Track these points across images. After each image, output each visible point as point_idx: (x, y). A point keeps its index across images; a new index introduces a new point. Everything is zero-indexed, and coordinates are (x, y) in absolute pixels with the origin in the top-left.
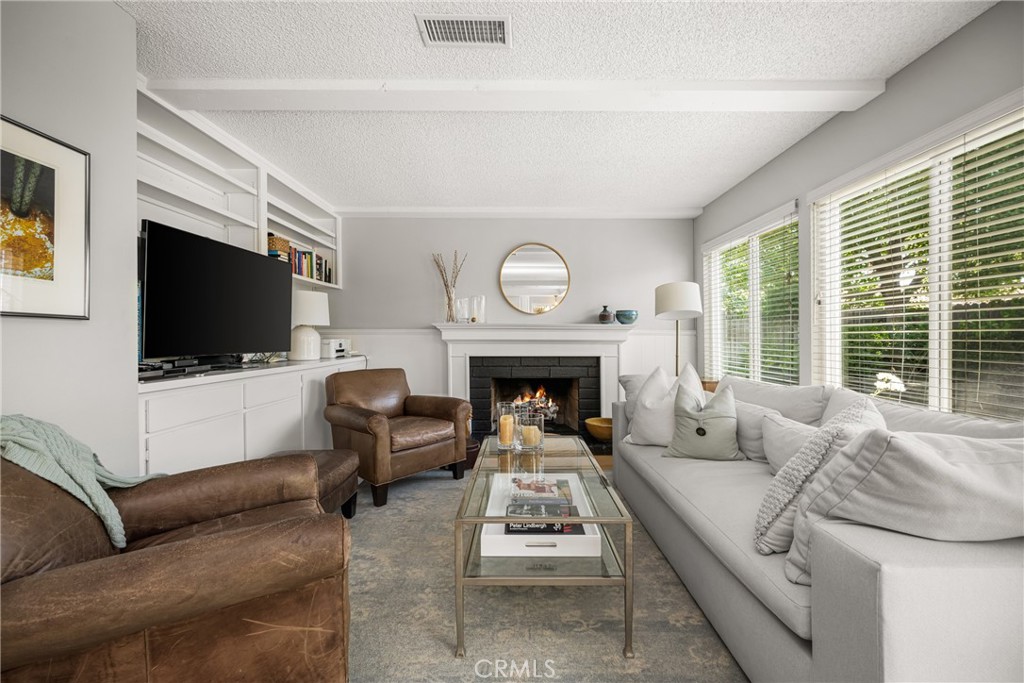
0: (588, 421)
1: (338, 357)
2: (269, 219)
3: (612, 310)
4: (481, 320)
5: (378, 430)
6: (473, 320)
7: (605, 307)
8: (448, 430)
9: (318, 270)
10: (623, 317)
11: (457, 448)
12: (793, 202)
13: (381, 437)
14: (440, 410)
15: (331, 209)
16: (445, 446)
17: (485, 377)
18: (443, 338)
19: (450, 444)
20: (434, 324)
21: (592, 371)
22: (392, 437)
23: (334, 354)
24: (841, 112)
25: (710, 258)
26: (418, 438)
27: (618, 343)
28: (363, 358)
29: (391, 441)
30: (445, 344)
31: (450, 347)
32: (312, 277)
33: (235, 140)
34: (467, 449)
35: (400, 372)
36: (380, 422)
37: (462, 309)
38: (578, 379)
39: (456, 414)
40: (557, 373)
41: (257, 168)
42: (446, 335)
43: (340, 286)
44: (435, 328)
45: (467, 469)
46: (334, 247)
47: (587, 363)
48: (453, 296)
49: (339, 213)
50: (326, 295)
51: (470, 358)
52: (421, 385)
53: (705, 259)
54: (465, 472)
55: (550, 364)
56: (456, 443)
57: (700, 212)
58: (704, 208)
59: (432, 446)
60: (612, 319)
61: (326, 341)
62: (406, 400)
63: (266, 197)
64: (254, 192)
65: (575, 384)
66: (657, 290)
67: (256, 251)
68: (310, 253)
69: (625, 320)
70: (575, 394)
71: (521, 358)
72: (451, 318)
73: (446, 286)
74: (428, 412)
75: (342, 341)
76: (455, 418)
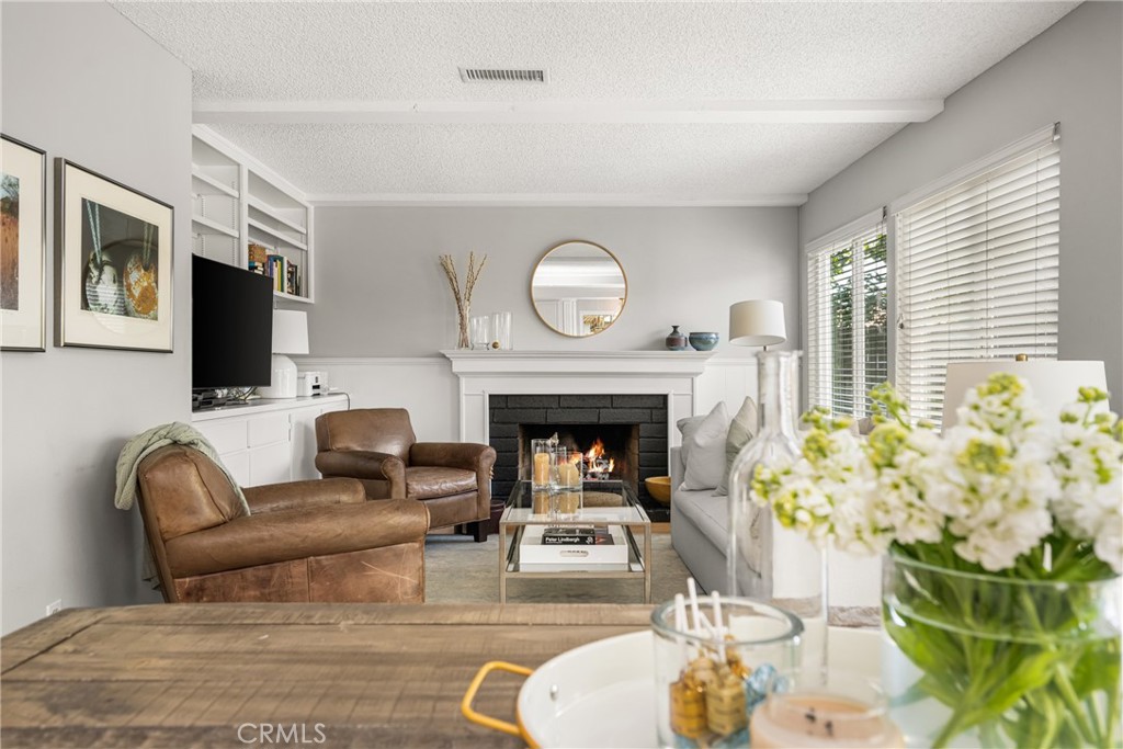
0: (649, 480)
1: (314, 395)
2: (250, 225)
3: (684, 333)
4: (504, 345)
5: (392, 474)
6: (495, 346)
7: (675, 327)
8: (470, 480)
9: (289, 280)
10: (699, 341)
11: (479, 503)
12: (881, 210)
13: (397, 483)
14: (459, 458)
15: (303, 197)
16: (467, 500)
17: (510, 423)
18: (455, 369)
19: (471, 498)
20: (442, 351)
21: (656, 415)
22: (407, 485)
23: (311, 392)
24: (911, 123)
25: (817, 261)
26: (436, 487)
27: (692, 376)
28: (344, 397)
29: (407, 488)
30: (456, 377)
31: (463, 381)
32: (282, 290)
33: (222, 138)
34: (492, 508)
35: (402, 413)
36: (396, 464)
37: (479, 330)
38: (637, 425)
39: (478, 462)
40: (609, 417)
41: (239, 165)
42: (457, 366)
43: (311, 300)
44: (444, 356)
45: (491, 533)
46: (305, 247)
47: (649, 403)
48: (467, 313)
49: (311, 202)
50: (305, 314)
51: (490, 396)
52: (429, 429)
53: (810, 263)
54: (488, 537)
55: (601, 405)
56: (478, 497)
57: (804, 200)
58: (809, 194)
59: (451, 499)
60: (683, 345)
61: (302, 374)
62: (411, 448)
63: (249, 199)
64: (236, 194)
65: (634, 433)
66: (732, 308)
67: (236, 265)
68: (281, 259)
69: (702, 346)
70: (635, 447)
71: (559, 396)
72: (464, 343)
73: (458, 300)
74: (443, 461)
75: (318, 374)
76: (478, 467)
